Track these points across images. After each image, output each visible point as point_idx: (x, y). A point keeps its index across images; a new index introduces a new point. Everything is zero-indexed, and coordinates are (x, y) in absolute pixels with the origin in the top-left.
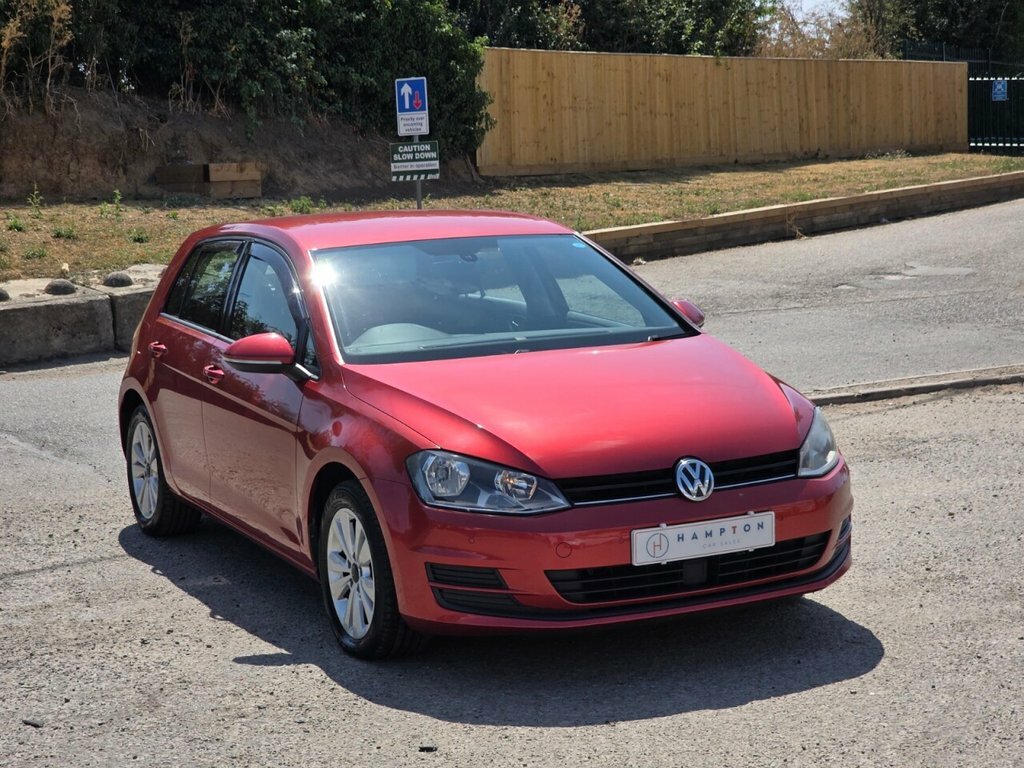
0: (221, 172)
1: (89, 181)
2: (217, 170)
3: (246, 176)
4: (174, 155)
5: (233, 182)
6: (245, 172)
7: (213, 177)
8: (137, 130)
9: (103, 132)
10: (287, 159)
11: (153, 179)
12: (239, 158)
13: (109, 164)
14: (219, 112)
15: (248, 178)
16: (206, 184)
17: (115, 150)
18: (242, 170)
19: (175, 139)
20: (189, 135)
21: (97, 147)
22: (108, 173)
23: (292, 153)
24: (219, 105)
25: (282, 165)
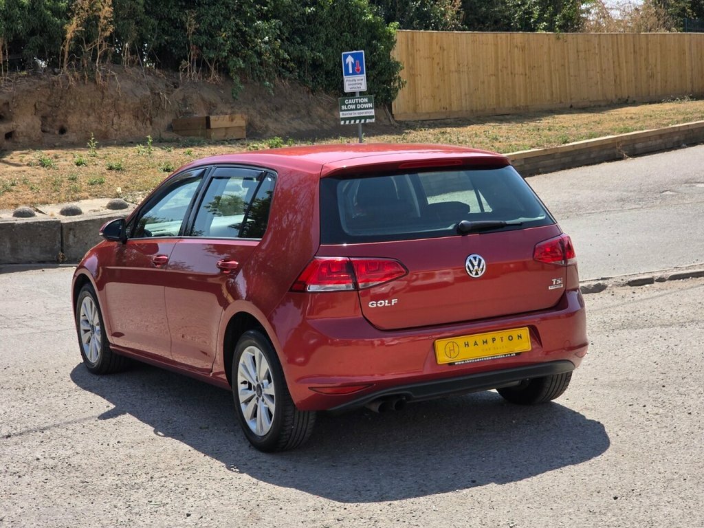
0: (218, 121)
1: (127, 130)
2: (215, 120)
3: (234, 124)
4: (184, 110)
5: (227, 128)
6: (235, 121)
7: (213, 125)
8: (159, 94)
9: (136, 96)
10: (262, 111)
11: (170, 128)
12: (229, 112)
13: (140, 118)
14: (214, 80)
15: (236, 125)
16: (208, 130)
17: (144, 108)
18: (232, 120)
19: (184, 99)
20: (195, 97)
21: (132, 106)
22: (140, 124)
23: (265, 107)
24: (214, 75)
25: (259, 116)
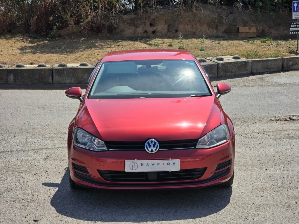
0: (243, 30)
1: (204, 32)
2: (242, 29)
3: (251, 31)
4: (232, 24)
5: (247, 33)
6: (251, 30)
7: (240, 31)
8: (222, 17)
9: (210, 17)
10: (270, 25)
11: (225, 32)
12: (254, 25)
13: (211, 27)
14: (250, 11)
15: (252, 31)
16: (238, 33)
17: (213, 23)
18: (250, 29)
19: (234, 19)
20: (238, 18)
21: (207, 22)
22: (210, 29)
23: (272, 24)
24: (250, 9)
25: (268, 28)
